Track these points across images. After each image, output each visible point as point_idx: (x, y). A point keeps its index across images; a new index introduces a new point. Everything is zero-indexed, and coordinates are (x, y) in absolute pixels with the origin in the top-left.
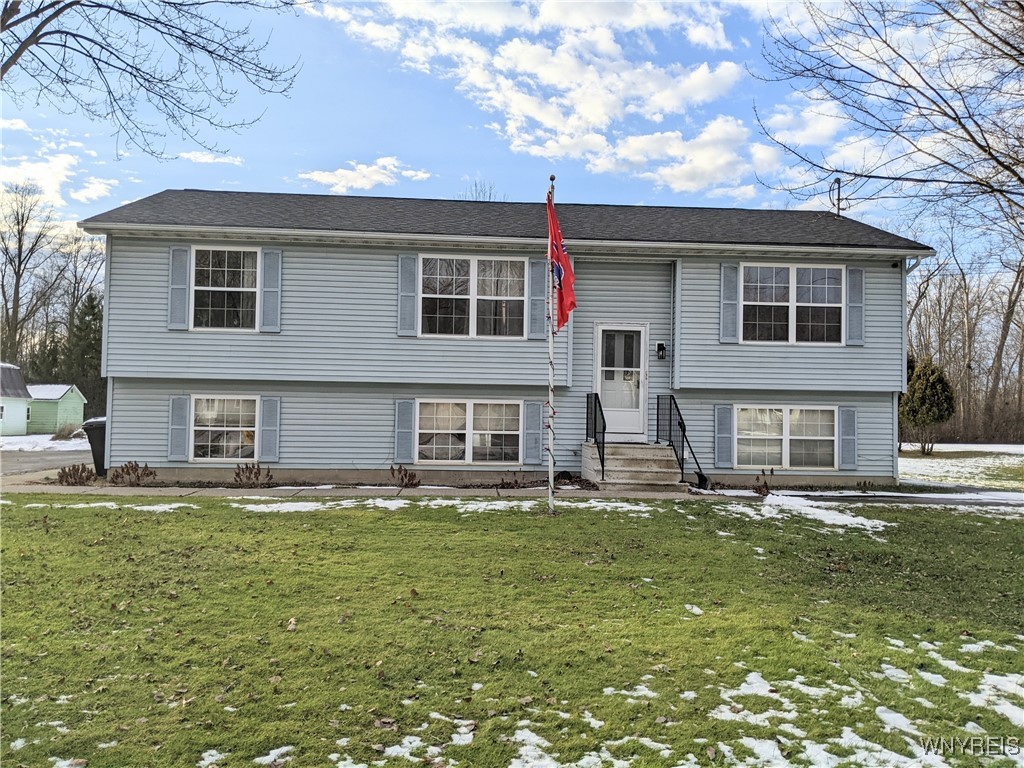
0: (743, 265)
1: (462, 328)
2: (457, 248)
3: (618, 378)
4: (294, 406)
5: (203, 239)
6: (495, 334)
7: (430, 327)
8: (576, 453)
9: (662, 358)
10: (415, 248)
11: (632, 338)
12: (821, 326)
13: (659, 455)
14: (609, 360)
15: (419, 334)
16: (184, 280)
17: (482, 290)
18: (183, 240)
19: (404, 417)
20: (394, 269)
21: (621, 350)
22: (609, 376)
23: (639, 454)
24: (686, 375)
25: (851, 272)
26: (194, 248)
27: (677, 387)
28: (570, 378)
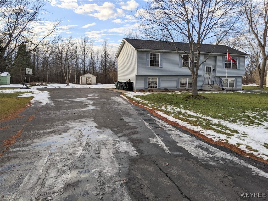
0: (225, 57)
4: (163, 79)
5: (152, 51)
9: (214, 71)
10: (182, 53)
11: (209, 68)
15: (182, 67)
16: (149, 58)
18: (149, 52)
19: (178, 81)
21: (207, 70)
27: (216, 76)
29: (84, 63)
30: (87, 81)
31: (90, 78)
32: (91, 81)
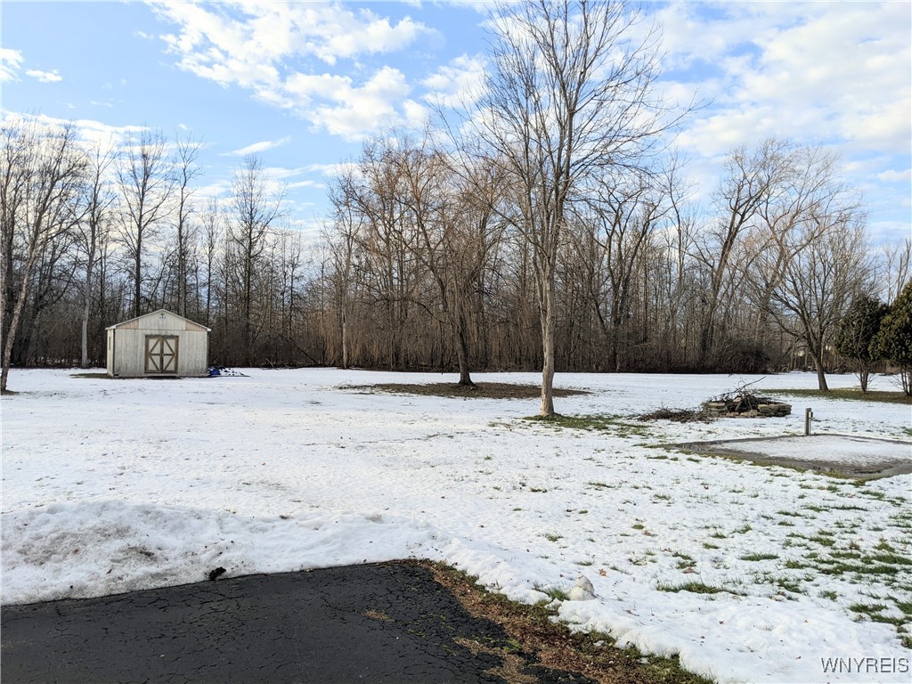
29: (138, 261)
30: (148, 354)
31: (172, 337)
32: (175, 355)
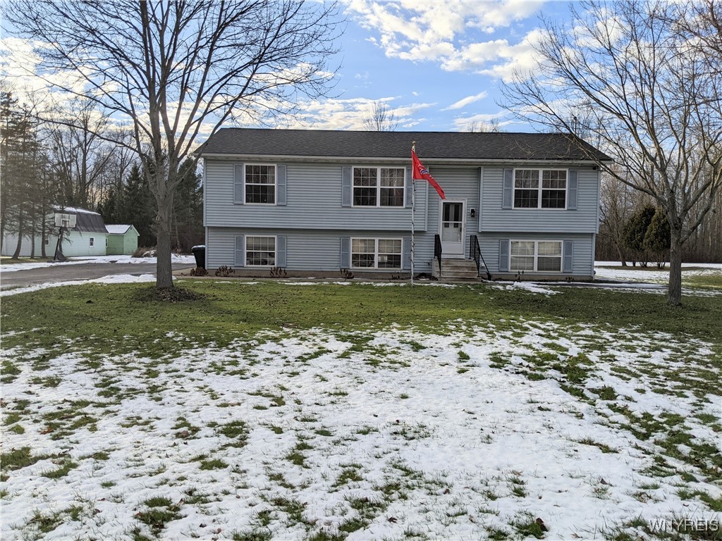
0: (515, 170)
1: (373, 202)
2: (371, 163)
3: (451, 227)
4: (293, 241)
5: (249, 160)
6: (389, 205)
7: (357, 202)
8: (429, 264)
9: (473, 216)
10: (350, 163)
11: (458, 206)
12: (555, 199)
13: (469, 264)
14: (446, 217)
15: (352, 206)
16: (241, 180)
17: (383, 182)
18: (241, 161)
19: (345, 246)
20: (340, 174)
21: (452, 213)
22: (446, 225)
23: (459, 264)
24: (485, 225)
25: (571, 172)
26: (245, 164)
27: (480, 231)
28: (426, 227)
